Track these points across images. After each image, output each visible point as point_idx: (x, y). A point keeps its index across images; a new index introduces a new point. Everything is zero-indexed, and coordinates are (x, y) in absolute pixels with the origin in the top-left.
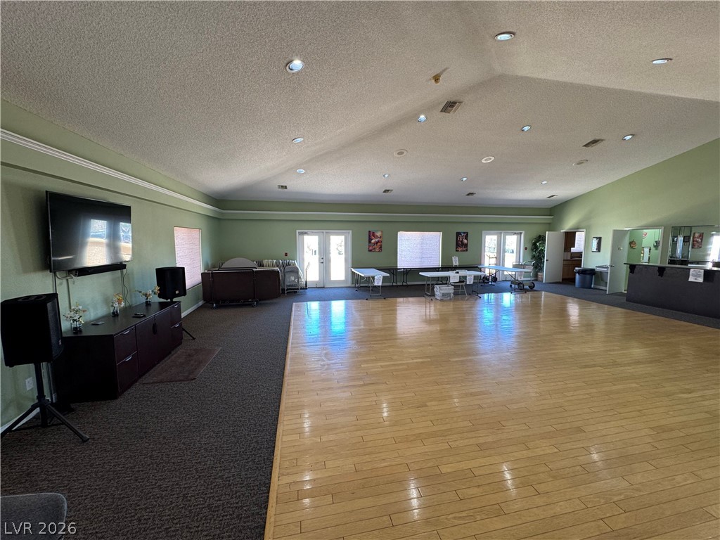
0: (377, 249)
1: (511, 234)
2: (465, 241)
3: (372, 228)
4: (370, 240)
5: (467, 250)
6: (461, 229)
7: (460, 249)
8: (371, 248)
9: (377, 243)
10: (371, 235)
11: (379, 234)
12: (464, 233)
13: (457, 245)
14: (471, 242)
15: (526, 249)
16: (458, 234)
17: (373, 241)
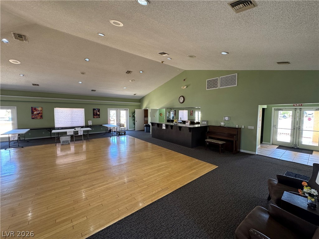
0: (39, 118)
1: (123, 110)
2: (98, 113)
3: (34, 105)
4: (32, 112)
5: (99, 117)
6: (96, 107)
7: (95, 117)
8: (33, 117)
9: (38, 114)
10: (33, 110)
11: (39, 109)
12: (97, 109)
13: (94, 115)
14: (102, 113)
15: (130, 116)
16: (94, 110)
17: (35, 113)
